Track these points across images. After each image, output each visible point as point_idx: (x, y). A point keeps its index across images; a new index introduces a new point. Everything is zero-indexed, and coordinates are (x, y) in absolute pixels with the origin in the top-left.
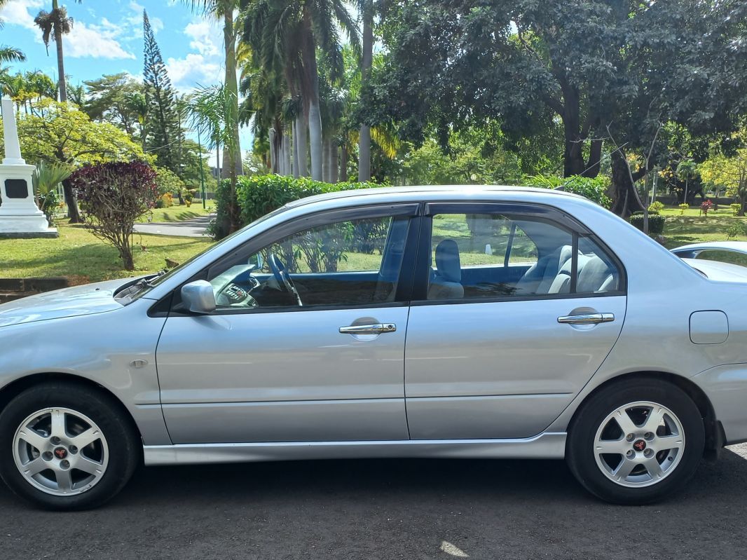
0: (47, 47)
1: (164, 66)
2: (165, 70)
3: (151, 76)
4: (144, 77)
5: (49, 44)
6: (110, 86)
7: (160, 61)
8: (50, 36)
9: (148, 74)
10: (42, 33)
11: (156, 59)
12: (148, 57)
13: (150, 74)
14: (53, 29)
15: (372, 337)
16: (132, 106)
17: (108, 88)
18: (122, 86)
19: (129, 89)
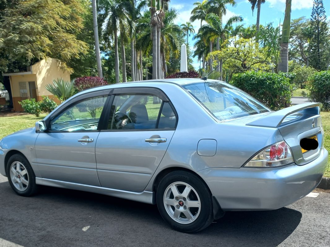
0: (253, 12)
1: (324, 9)
2: (324, 11)
3: (315, 16)
4: (311, 17)
5: (254, 10)
6: (295, 25)
7: (322, 7)
8: (255, 6)
9: (314, 15)
10: (252, 5)
11: (320, 5)
12: (316, 5)
13: (315, 15)
14: (257, 2)
15: (86, 143)
16: (304, 34)
17: (293, 26)
18: (301, 24)
19: (306, 25)
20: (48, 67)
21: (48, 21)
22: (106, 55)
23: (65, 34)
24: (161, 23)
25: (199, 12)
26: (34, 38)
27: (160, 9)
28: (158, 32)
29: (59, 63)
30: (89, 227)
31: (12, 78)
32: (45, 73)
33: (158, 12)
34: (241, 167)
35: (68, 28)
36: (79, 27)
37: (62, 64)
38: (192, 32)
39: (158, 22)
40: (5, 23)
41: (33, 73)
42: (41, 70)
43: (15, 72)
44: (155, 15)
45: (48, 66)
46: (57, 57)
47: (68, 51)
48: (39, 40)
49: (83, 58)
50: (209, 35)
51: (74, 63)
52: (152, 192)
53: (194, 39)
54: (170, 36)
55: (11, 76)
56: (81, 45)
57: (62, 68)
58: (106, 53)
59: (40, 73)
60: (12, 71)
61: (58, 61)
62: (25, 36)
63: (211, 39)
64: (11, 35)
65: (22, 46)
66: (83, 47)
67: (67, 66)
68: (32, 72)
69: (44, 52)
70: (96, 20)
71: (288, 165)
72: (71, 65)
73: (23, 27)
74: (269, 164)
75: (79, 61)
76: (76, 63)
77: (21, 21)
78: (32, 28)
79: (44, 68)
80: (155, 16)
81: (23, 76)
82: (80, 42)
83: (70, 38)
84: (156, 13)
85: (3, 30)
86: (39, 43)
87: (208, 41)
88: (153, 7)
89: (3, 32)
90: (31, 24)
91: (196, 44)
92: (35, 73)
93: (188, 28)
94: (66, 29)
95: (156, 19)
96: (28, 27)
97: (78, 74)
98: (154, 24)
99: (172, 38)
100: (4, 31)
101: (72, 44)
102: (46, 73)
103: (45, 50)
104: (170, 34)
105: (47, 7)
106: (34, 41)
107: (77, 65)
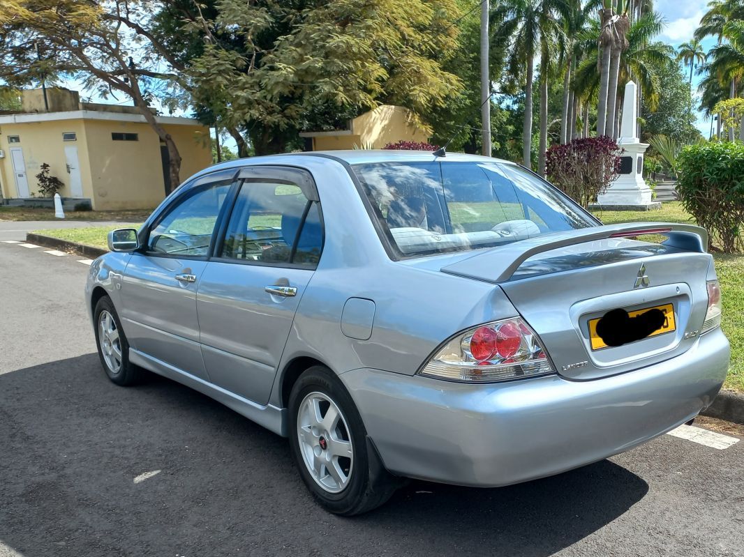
20: (386, 122)
21: (380, 33)
22: (515, 103)
23: (418, 59)
24: (623, 41)
25: (715, 20)
26: (352, 66)
27: (623, 12)
28: (614, 58)
29: (408, 116)
30: (158, 471)
31: (317, 141)
32: (380, 131)
33: (615, 19)
34: (415, 374)
35: (423, 48)
36: (449, 46)
37: (413, 117)
38: (700, 59)
39: (614, 39)
40: (301, 36)
41: (355, 133)
42: (371, 125)
43: (325, 131)
44: (610, 23)
45: (386, 119)
46: (403, 105)
47: (420, 91)
48: (360, 71)
49: (454, 106)
50: (728, 66)
51: (437, 116)
52: (280, 409)
53: (699, 73)
54: (642, 67)
55: (314, 138)
56: (448, 81)
57: (411, 124)
58: (515, 99)
59: (370, 131)
60: (318, 129)
61: (406, 111)
62: (333, 62)
63: (732, 75)
64: (308, 59)
65: (328, 79)
66: (451, 84)
67: (420, 122)
68: (352, 131)
69: (370, 92)
70: (485, 32)
71: (537, 377)
72: (431, 119)
73: (331, 44)
74: (476, 373)
75: (446, 112)
76: (440, 115)
77: (329, 31)
78: (349, 46)
79: (379, 122)
80: (608, 26)
81: (336, 138)
82: (447, 74)
83: (427, 67)
84: (612, 21)
85: (295, 50)
86: (360, 74)
87: (726, 77)
88: (606, 8)
89: (294, 54)
90: (345, 38)
91: (703, 84)
92: (359, 134)
93: (694, 52)
94: (421, 50)
95: (610, 31)
96: (341, 44)
97: (441, 138)
98: (607, 42)
99: (645, 71)
100: (298, 52)
101: (429, 77)
102: (380, 133)
103: (373, 88)
104: (642, 62)
105: (382, 5)
106: (350, 71)
107: (442, 119)
